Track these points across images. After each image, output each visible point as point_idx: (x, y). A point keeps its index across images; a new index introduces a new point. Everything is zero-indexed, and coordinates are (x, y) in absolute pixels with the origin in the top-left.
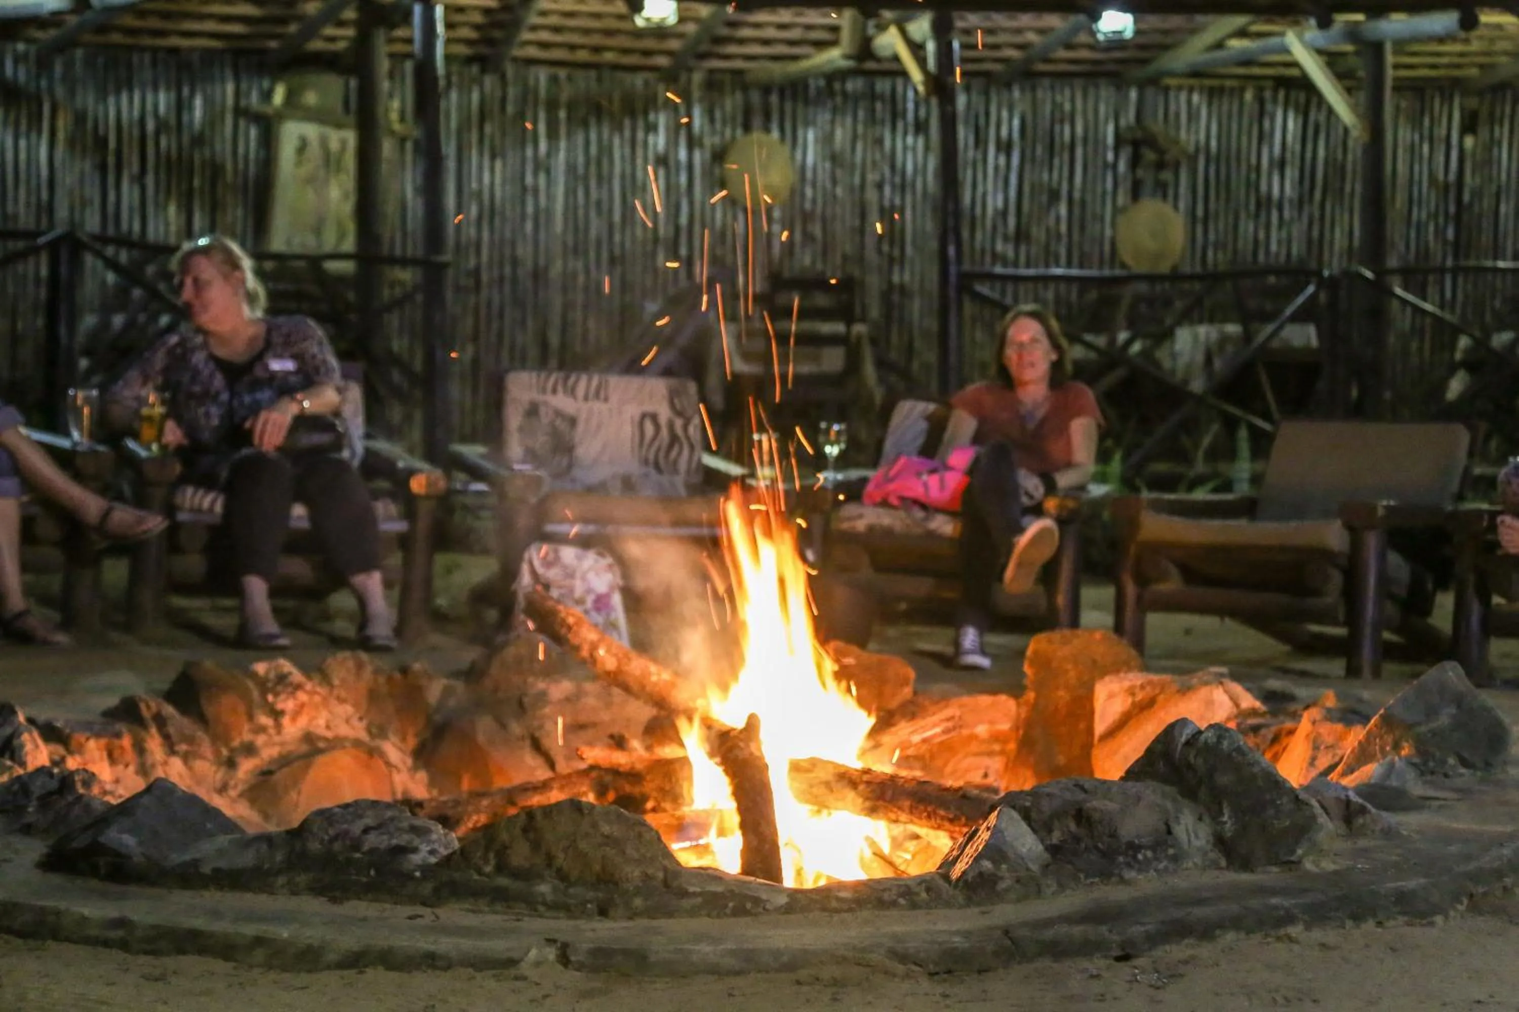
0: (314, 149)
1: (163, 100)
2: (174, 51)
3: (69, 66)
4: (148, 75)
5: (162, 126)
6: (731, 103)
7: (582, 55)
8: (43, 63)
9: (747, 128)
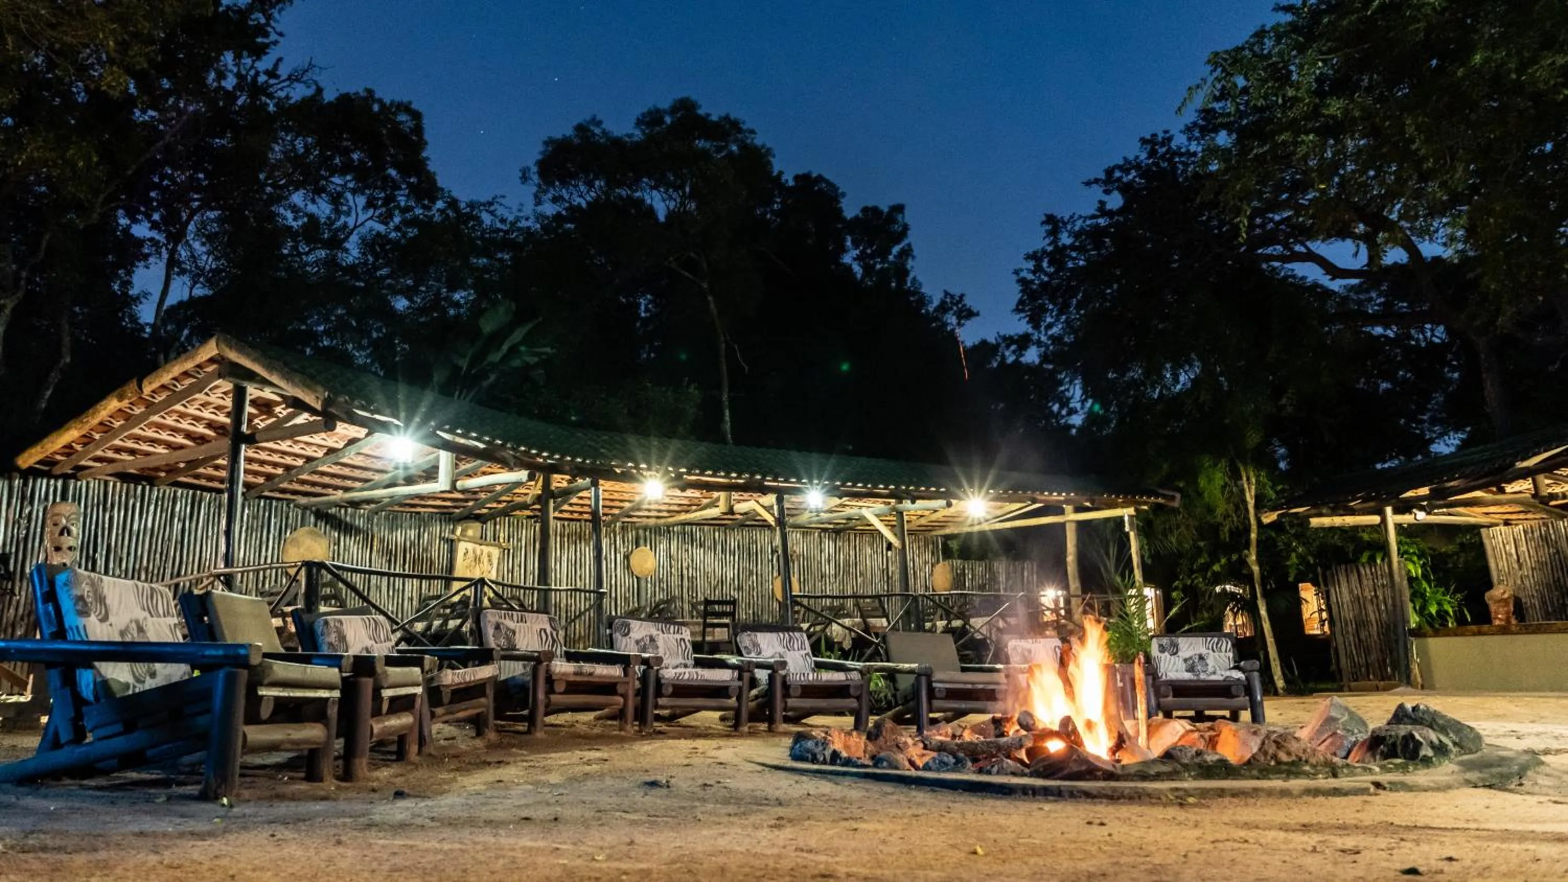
0: (471, 554)
1: (412, 534)
2: (419, 513)
3: (379, 520)
4: (407, 524)
5: (412, 544)
6: (631, 535)
7: (576, 516)
8: (369, 519)
9: (637, 546)
